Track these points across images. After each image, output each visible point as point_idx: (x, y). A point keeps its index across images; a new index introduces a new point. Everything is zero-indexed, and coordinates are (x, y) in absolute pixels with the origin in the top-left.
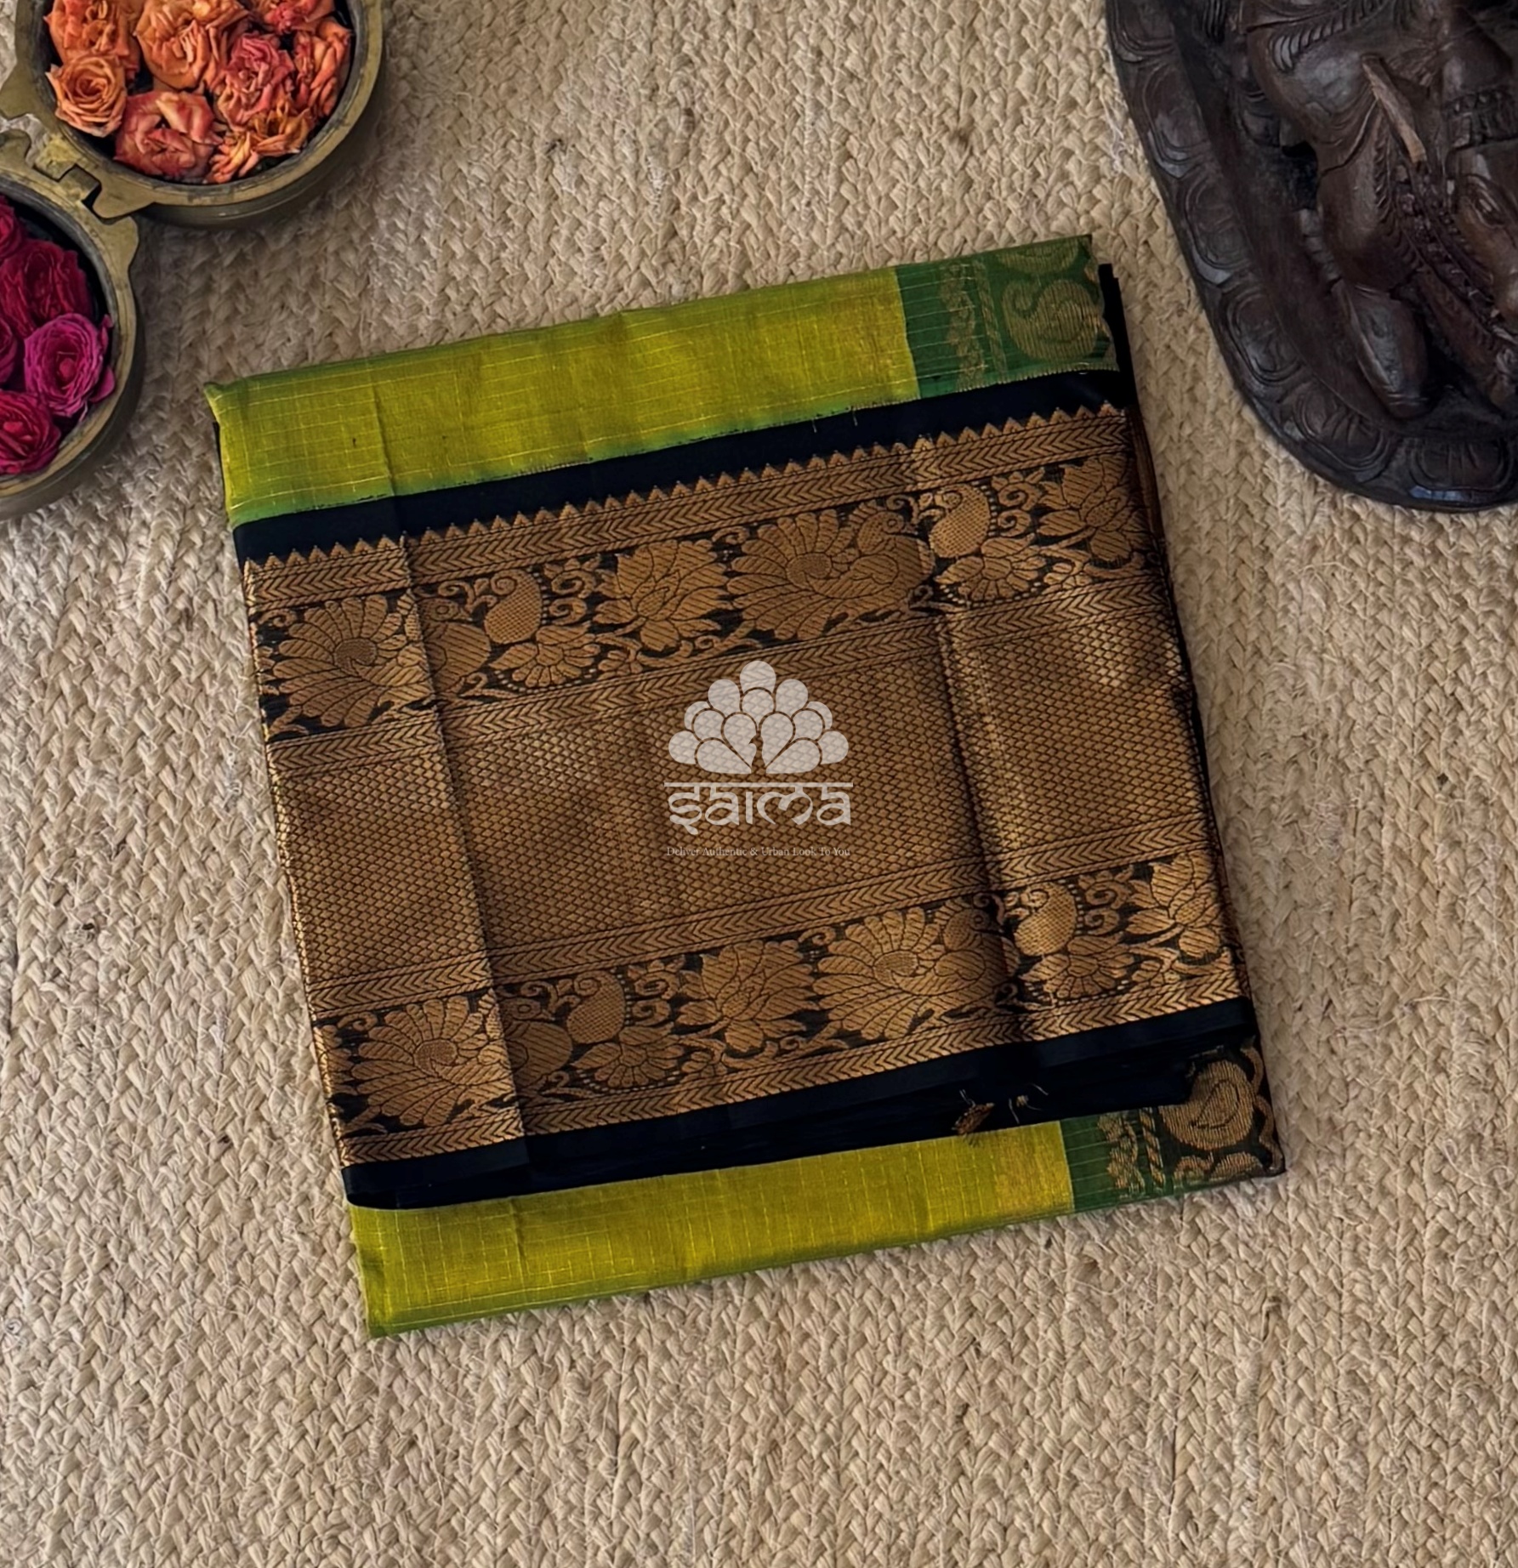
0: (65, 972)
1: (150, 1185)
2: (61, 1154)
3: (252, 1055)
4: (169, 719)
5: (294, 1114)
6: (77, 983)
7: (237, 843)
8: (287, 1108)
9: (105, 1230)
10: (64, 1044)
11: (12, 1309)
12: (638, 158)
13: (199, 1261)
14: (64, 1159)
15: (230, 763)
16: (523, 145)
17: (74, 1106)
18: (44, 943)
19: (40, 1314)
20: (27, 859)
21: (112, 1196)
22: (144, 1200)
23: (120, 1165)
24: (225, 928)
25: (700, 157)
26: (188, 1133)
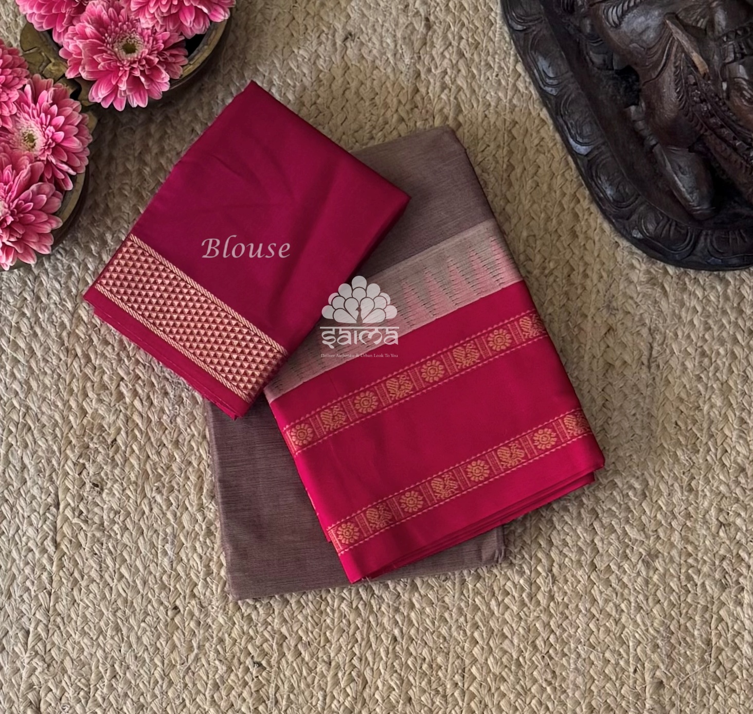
0: (85, 512)
1: (137, 633)
2: (87, 613)
3: (189, 560)
4: (137, 371)
5: (213, 594)
6: (92, 519)
7: (177, 442)
8: (209, 590)
9: (113, 657)
10: (86, 553)
11: (63, 698)
12: (396, 46)
13: (165, 675)
14: (89, 616)
15: (172, 397)
16: (330, 37)
17: (93, 587)
18: (73, 496)
19: (79, 701)
20: (63, 449)
21: (116, 638)
22: (133, 640)
23: (119, 621)
24: (172, 489)
25: (433, 46)
26: (156, 605)
